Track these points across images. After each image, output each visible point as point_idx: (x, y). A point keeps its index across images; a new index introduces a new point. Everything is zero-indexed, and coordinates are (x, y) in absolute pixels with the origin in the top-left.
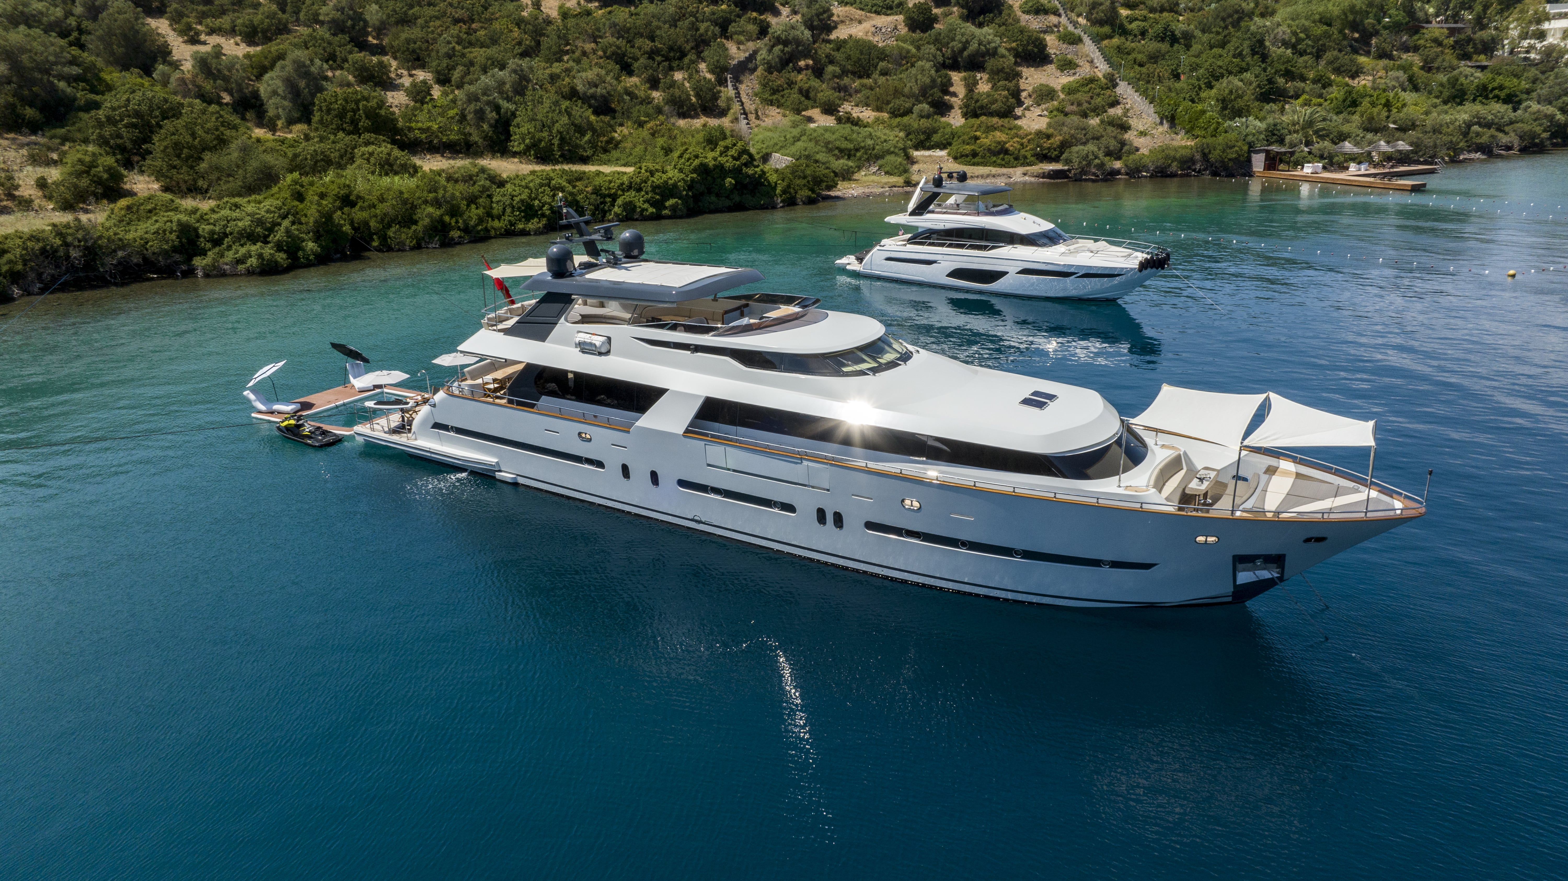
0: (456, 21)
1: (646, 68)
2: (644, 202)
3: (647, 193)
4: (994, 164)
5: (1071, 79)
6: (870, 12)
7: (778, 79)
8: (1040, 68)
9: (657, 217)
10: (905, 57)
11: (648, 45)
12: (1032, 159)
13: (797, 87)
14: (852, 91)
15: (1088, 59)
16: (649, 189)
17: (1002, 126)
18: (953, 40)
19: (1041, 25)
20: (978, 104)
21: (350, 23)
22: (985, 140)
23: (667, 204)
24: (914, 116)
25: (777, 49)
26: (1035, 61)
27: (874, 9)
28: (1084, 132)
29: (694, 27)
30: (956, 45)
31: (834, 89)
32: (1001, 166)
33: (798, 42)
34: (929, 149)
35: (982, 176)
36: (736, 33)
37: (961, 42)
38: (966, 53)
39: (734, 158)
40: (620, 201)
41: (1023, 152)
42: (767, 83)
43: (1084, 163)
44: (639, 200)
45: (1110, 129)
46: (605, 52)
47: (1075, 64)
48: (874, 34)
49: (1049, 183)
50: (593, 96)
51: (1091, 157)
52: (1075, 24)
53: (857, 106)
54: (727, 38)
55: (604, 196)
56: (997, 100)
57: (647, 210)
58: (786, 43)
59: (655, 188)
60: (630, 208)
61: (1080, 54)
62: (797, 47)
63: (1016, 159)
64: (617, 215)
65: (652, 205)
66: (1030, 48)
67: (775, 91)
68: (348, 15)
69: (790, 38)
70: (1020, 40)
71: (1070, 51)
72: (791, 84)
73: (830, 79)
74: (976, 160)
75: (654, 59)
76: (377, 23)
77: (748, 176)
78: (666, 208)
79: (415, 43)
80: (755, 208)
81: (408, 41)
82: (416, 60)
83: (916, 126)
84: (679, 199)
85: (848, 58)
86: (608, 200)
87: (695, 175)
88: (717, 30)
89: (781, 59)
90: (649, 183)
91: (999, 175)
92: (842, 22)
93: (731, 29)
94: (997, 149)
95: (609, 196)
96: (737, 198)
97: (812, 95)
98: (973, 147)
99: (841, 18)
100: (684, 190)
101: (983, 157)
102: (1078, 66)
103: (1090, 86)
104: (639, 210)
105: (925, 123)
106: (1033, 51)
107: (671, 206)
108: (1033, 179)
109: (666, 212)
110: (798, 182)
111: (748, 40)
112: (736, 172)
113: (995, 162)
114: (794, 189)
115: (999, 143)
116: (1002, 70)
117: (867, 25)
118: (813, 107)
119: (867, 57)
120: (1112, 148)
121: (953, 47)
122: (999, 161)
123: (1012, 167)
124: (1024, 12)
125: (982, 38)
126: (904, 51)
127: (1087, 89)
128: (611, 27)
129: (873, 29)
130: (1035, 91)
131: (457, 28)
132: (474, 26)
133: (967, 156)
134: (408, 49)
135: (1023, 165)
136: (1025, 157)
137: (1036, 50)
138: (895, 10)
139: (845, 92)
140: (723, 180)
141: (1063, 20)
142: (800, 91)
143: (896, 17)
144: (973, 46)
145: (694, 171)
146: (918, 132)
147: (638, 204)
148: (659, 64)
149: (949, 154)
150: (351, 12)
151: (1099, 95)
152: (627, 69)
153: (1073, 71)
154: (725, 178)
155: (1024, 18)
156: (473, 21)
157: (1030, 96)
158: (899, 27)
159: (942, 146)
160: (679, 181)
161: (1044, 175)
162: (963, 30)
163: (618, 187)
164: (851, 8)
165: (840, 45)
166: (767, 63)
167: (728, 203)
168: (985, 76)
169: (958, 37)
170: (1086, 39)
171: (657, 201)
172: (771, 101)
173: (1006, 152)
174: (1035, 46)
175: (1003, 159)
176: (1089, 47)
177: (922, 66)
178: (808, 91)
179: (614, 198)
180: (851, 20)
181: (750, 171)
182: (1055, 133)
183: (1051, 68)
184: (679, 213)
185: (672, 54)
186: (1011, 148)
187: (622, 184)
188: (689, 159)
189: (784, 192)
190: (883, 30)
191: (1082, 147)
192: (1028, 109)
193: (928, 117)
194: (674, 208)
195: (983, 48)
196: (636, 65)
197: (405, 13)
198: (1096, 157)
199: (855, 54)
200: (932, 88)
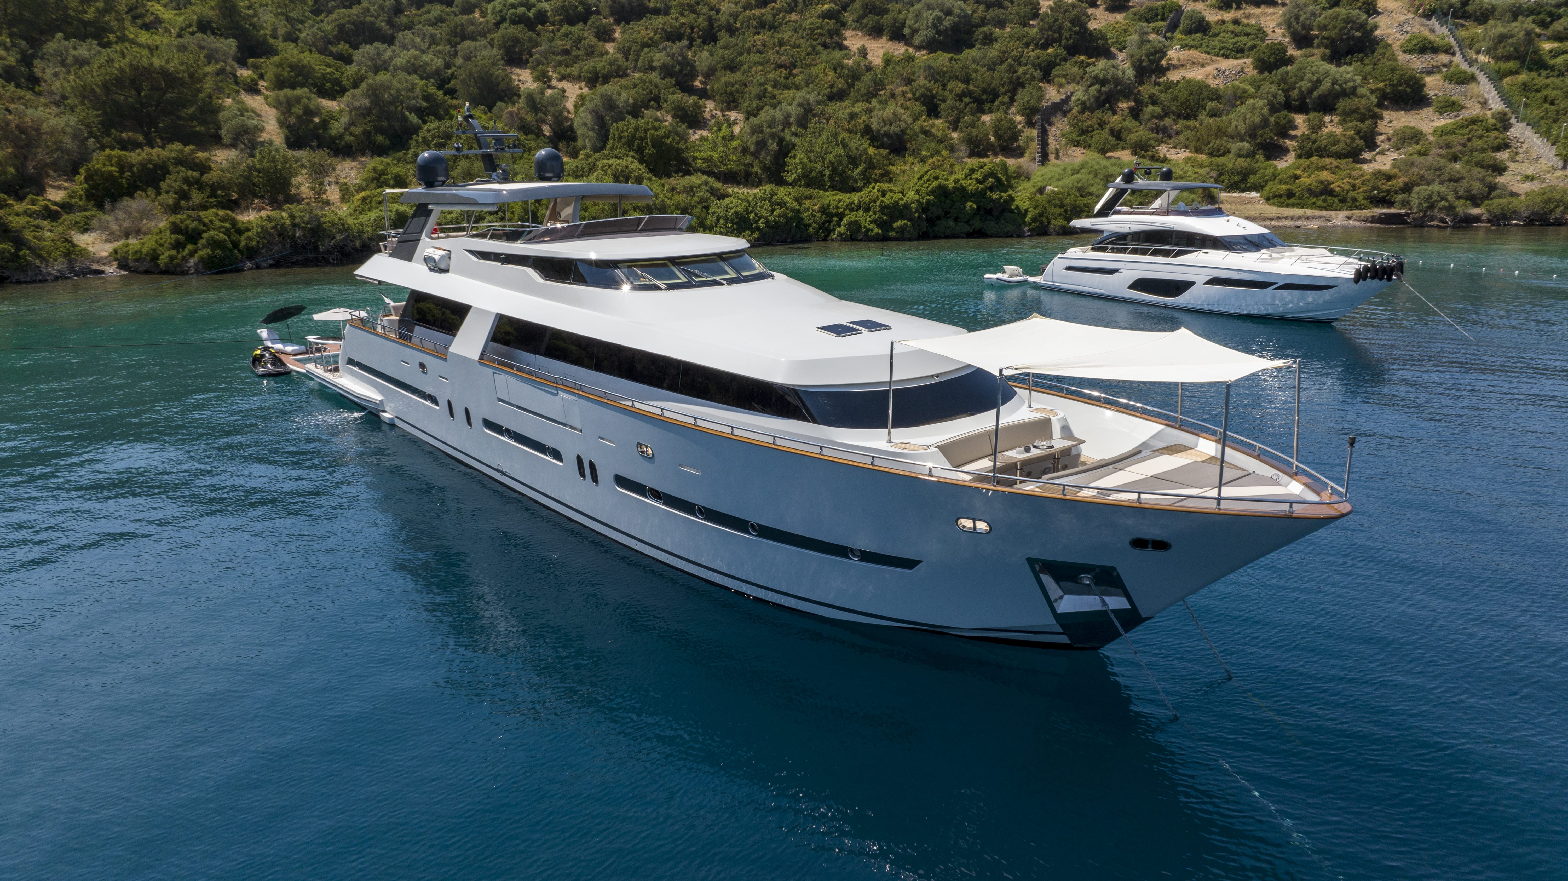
0: (780, 66)
1: (952, 109)
2: (871, 222)
3: (875, 213)
4: (1313, 206)
5: (1449, 121)
6: (1217, 55)
7: (1090, 120)
8: (1413, 112)
9: (884, 238)
10: (1240, 98)
11: (960, 87)
12: (1364, 202)
13: (1108, 127)
14: (1173, 133)
15: (1480, 99)
16: (878, 209)
17: (1337, 167)
18: (1302, 79)
19: (1424, 65)
20: (1315, 145)
21: (678, 68)
22: (1306, 179)
23: (895, 225)
24: (1231, 156)
25: (1093, 90)
26: (1406, 103)
27: (1222, 52)
28: (1438, 173)
29: (1012, 70)
30: (1305, 85)
31: (1152, 130)
32: (1322, 208)
33: (1117, 81)
34: (1243, 191)
35: (1292, 218)
36: (1059, 76)
37: (1310, 81)
38: (1315, 93)
39: (979, 181)
40: (845, 221)
41: (1352, 194)
42: (1076, 124)
43: (1425, 205)
44: (866, 220)
45: (1476, 170)
46: (914, 94)
47: (1459, 105)
48: (1215, 77)
49: (1379, 228)
50: (887, 134)
51: (1435, 198)
52: (1471, 63)
53: (1175, 147)
54: (1049, 82)
55: (832, 215)
56: (1339, 141)
57: (872, 230)
58: (1103, 82)
59: (884, 208)
60: (855, 226)
61: (1469, 94)
62: (1116, 86)
63: (1341, 201)
64: (840, 234)
65: (878, 226)
66: (1400, 88)
67: (1084, 132)
68: (677, 60)
69: (1109, 77)
70: (1390, 80)
71: (1456, 92)
72: (1102, 125)
73: (1149, 120)
74: (1291, 201)
75: (961, 101)
76: (705, 69)
77: (992, 201)
78: (893, 229)
79: (733, 86)
80: (997, 236)
81: (727, 84)
82: (731, 102)
83: (1230, 165)
84: (910, 220)
85: (1175, 99)
86: (835, 219)
87: (931, 198)
88: (1038, 74)
89: (1097, 99)
90: (878, 203)
91: (1314, 218)
92: (1183, 65)
93: (1055, 72)
94: (1318, 190)
95: (837, 215)
96: (977, 224)
97: (1123, 135)
98: (1289, 187)
99: (1183, 62)
100: (917, 211)
101: (1300, 198)
102: (1463, 107)
103: (1470, 127)
104: (864, 230)
105: (1242, 163)
106: (1405, 91)
107: (898, 227)
108: (1357, 223)
109: (892, 234)
110: (1053, 210)
111: (1069, 83)
112: (980, 196)
113: (1314, 203)
114: (1047, 218)
115: (1322, 182)
116: (1355, 111)
117: (1210, 69)
118: (1123, 149)
119: (1196, 98)
120: (1475, 192)
121: (1300, 87)
122: (1319, 203)
123: (1336, 210)
124: (1405, 52)
125: (1338, 76)
126: (1240, 91)
127: (1466, 131)
128: (925, 71)
129: (1216, 72)
130: (1396, 133)
131: (778, 73)
132: (795, 71)
133: (1280, 196)
134: (726, 92)
135: (1350, 208)
136: (1355, 200)
137: (1408, 90)
138: (1246, 53)
139: (1165, 135)
140: (964, 204)
141: (1458, 59)
142: (1112, 132)
143: (1245, 60)
144: (1326, 85)
145: (932, 192)
146: (1233, 172)
147: (863, 224)
148: (967, 105)
149: (1261, 196)
150: (680, 58)
151: (1481, 137)
152: (933, 111)
153: (1455, 113)
154: (966, 202)
155: (1402, 57)
156: (795, 67)
157: (1389, 139)
158: (1246, 70)
159: (1256, 188)
160: (913, 203)
161: (1373, 220)
162: (1314, 68)
163: (847, 206)
164: (1195, 51)
165: (1170, 85)
166: (1081, 104)
167: (967, 229)
168: (1336, 119)
169: (1308, 76)
170: (1482, 78)
171: (885, 222)
172: (1078, 142)
173: (1331, 193)
174: (1408, 85)
175: (1325, 201)
176: (1485, 87)
177: (1254, 105)
178: (1120, 132)
179: (841, 216)
180: (1194, 63)
181: (995, 196)
182: (1400, 174)
183: (1428, 111)
184: (907, 235)
185: (984, 97)
186: (1337, 189)
187: (851, 204)
188: (928, 180)
189: (1034, 220)
190: (1227, 73)
191: (1425, 187)
192: (1382, 153)
193: (1246, 156)
194: (902, 229)
195: (1337, 87)
196: (942, 106)
197: (732, 61)
198: (1443, 199)
199: (1183, 95)
200: (1263, 127)
